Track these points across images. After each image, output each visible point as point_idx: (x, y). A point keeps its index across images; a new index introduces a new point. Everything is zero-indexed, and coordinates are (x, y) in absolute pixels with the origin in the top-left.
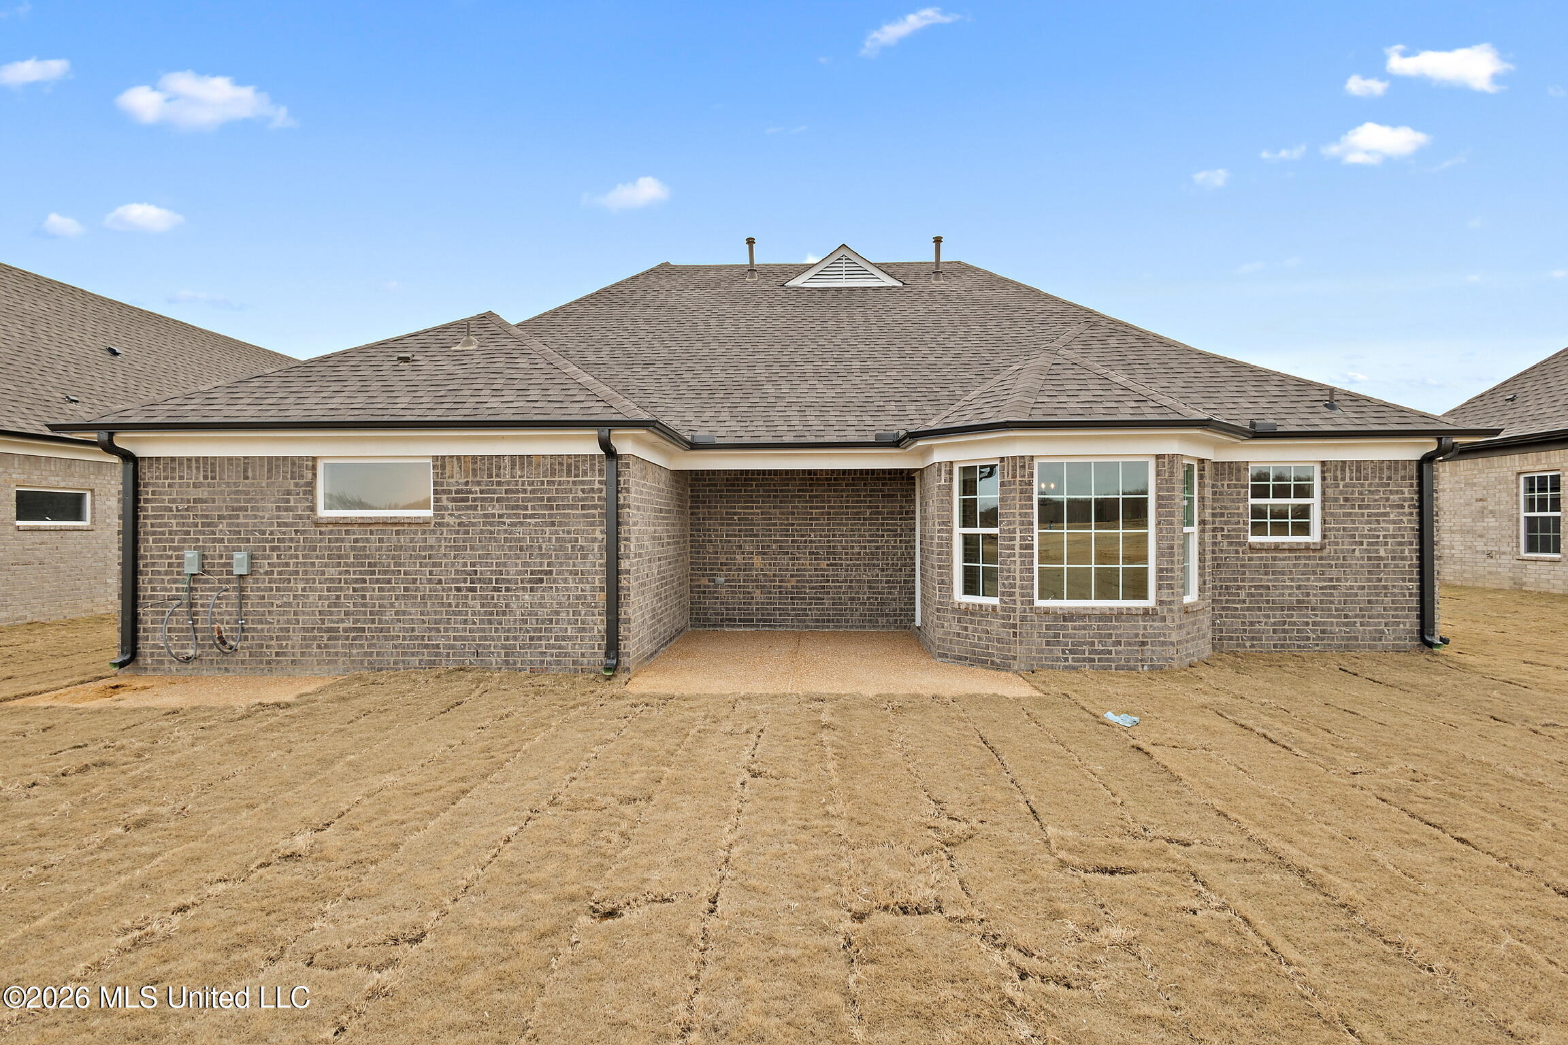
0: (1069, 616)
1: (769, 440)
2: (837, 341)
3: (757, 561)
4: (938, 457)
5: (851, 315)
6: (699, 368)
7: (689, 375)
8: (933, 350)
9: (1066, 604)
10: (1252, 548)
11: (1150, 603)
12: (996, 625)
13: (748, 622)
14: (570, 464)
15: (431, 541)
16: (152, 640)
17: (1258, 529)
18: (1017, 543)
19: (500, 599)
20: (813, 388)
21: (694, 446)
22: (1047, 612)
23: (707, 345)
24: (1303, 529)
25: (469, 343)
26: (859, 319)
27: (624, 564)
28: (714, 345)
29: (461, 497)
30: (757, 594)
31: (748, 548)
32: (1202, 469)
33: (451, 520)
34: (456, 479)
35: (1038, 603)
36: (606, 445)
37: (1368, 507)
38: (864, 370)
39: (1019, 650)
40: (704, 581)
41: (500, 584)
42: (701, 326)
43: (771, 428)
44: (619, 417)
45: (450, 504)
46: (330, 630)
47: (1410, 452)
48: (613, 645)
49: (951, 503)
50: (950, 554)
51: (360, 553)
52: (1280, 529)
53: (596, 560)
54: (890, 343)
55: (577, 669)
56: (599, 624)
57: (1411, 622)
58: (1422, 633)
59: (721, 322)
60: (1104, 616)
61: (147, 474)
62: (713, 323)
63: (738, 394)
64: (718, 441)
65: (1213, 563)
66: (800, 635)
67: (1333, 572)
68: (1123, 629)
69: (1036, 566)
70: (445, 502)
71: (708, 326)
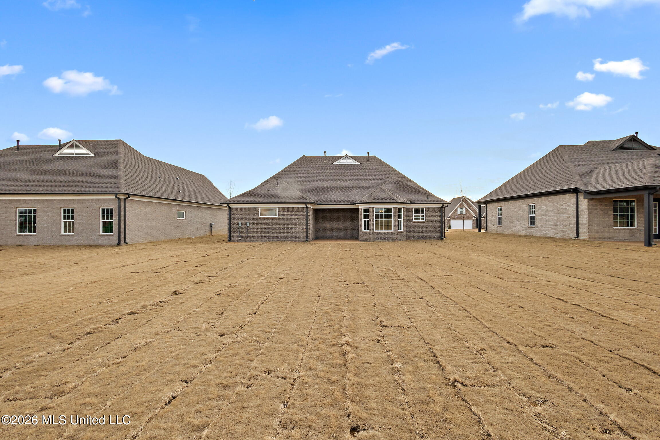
0: (380, 233)
1: (331, 203)
2: (344, 180)
3: (328, 226)
4: (360, 207)
5: (348, 173)
6: (316, 187)
7: (314, 189)
8: (363, 183)
9: (379, 231)
10: (414, 222)
11: (393, 231)
12: (368, 235)
13: (326, 237)
14: (300, 209)
15: (278, 221)
16: (234, 237)
17: (415, 219)
18: (371, 221)
19: (289, 230)
20: (339, 192)
21: (318, 204)
22: (376, 232)
23: (317, 181)
24: (423, 219)
25: (278, 186)
26: (349, 174)
27: (309, 225)
28: (319, 181)
29: (283, 214)
30: (328, 232)
31: (326, 223)
32: (403, 209)
33: (281, 218)
34: (282, 211)
35: (375, 231)
36: (306, 206)
37: (433, 215)
38: (349, 188)
39: (372, 238)
40: (318, 229)
41: (289, 228)
42: (315, 176)
43: (331, 201)
44: (308, 202)
45: (281, 215)
46: (262, 235)
47: (439, 206)
48: (307, 237)
49: (362, 215)
50: (362, 223)
51: (267, 223)
52: (419, 219)
53: (304, 224)
54: (355, 181)
55: (301, 241)
56: (305, 234)
57: (439, 235)
58: (441, 236)
59: (319, 174)
60: (385, 233)
61: (232, 210)
62: (318, 175)
63: (325, 193)
64: (322, 203)
65: (406, 225)
66: (336, 240)
67: (427, 226)
68: (388, 235)
69: (374, 225)
70: (280, 215)
71: (317, 176)
